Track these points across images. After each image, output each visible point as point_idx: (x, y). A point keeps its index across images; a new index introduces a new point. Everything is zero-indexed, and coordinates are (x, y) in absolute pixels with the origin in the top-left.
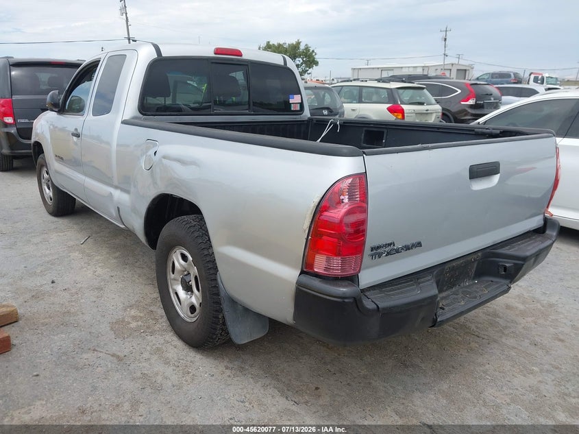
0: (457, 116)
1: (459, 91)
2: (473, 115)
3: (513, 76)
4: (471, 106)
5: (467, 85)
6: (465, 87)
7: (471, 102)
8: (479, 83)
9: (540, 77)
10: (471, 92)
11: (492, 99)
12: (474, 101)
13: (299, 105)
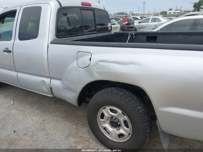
0: (122, 28)
1: (122, 19)
2: (127, 27)
3: (124, 13)
4: (127, 24)
5: (124, 17)
6: (124, 18)
7: (126, 23)
8: (127, 16)
9: (133, 13)
10: (126, 19)
11: (132, 21)
12: (127, 22)
13: (110, 27)
